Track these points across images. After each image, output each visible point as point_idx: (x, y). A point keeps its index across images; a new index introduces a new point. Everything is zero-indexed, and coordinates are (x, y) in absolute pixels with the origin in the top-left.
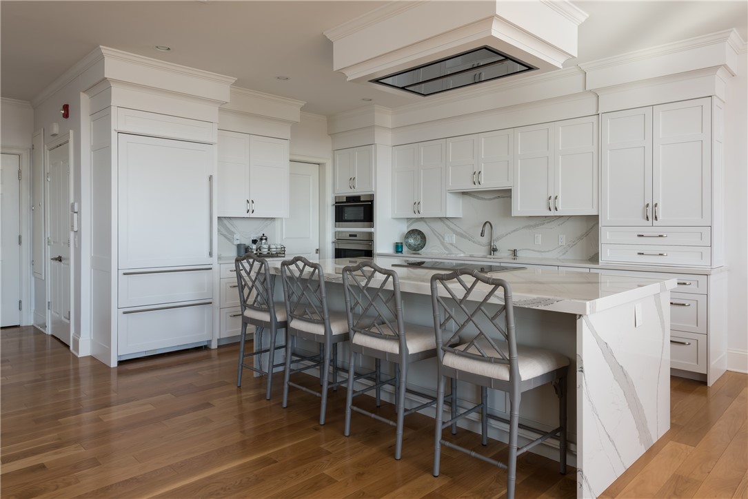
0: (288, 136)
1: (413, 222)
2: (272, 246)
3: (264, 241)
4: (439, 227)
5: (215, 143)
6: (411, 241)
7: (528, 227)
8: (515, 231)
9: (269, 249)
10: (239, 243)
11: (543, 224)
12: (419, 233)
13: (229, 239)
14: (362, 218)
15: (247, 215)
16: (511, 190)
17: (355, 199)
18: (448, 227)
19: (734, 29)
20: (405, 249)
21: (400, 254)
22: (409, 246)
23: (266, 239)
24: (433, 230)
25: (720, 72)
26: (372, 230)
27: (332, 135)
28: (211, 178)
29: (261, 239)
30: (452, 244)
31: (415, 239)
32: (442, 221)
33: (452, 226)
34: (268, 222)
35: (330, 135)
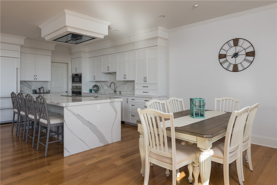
0: (51, 55)
1: (97, 82)
2: (45, 90)
3: (42, 89)
4: (103, 84)
5: (19, 58)
6: (95, 88)
7: (123, 84)
8: (120, 85)
9: (44, 91)
10: (33, 89)
11: (127, 83)
12: (97, 86)
13: (29, 88)
14: (79, 81)
15: (34, 80)
16: (116, 72)
17: (77, 75)
18: (105, 84)
19: (159, 26)
20: (93, 91)
21: (91, 93)
22: (94, 90)
23: (43, 88)
24: (102, 85)
25: (159, 39)
26: (81, 85)
27: (71, 54)
28: (17, 68)
29: (41, 88)
30: (106, 90)
31: (96, 88)
32: (104, 82)
33: (106, 84)
34: (45, 82)
35: (70, 54)
